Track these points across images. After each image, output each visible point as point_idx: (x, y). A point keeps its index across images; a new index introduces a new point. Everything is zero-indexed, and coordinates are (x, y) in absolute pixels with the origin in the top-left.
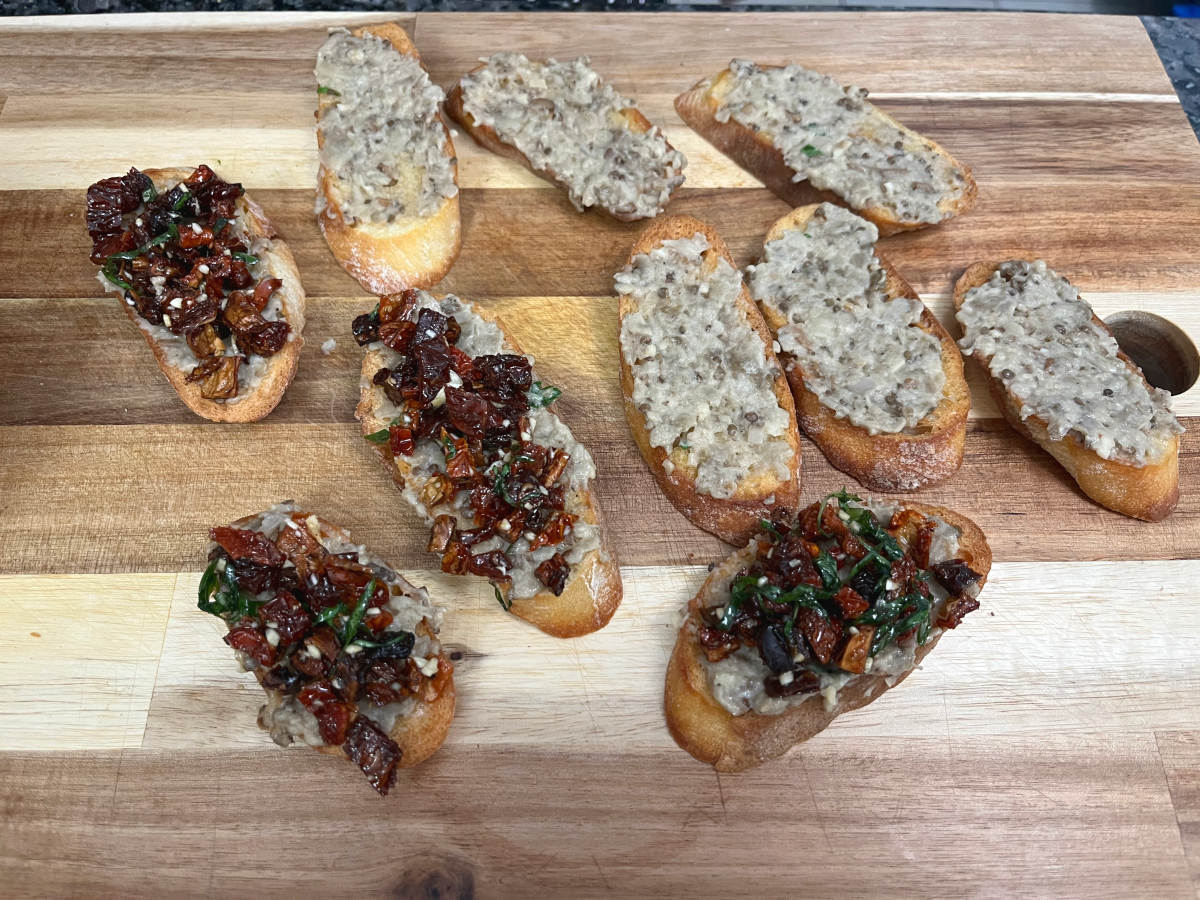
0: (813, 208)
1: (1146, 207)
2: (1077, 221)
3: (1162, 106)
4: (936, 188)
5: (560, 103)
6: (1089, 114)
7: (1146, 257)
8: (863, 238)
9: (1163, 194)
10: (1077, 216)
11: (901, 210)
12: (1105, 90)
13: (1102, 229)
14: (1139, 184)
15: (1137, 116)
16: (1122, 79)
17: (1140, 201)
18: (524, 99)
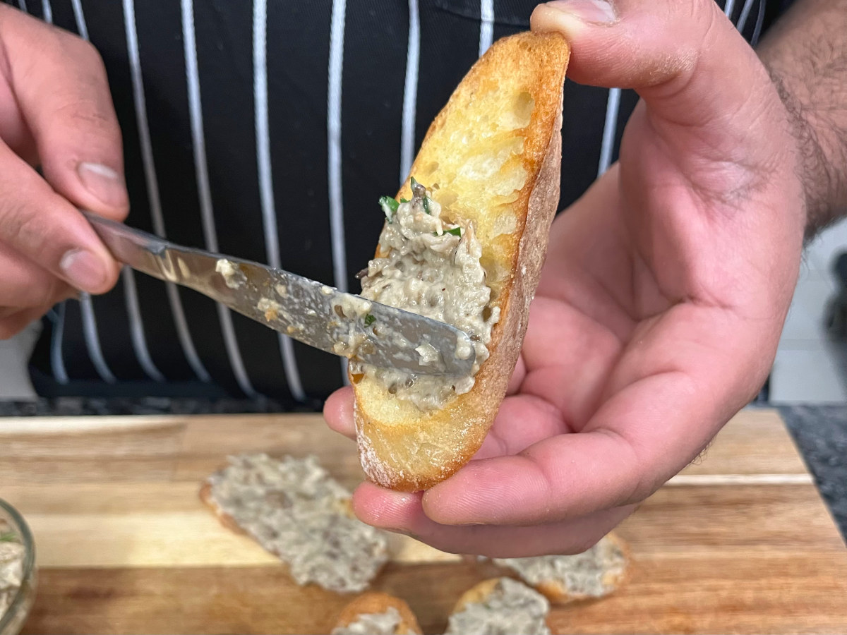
0: (494, 582)
1: (786, 575)
2: (727, 589)
3: (797, 487)
4: (599, 563)
5: (291, 495)
6: (734, 495)
7: (789, 620)
8: (535, 610)
9: (801, 563)
10: (728, 583)
11: (569, 584)
12: (747, 473)
13: (749, 596)
14: (781, 554)
15: (776, 496)
16: (763, 464)
17: (779, 569)
18: (260, 491)
